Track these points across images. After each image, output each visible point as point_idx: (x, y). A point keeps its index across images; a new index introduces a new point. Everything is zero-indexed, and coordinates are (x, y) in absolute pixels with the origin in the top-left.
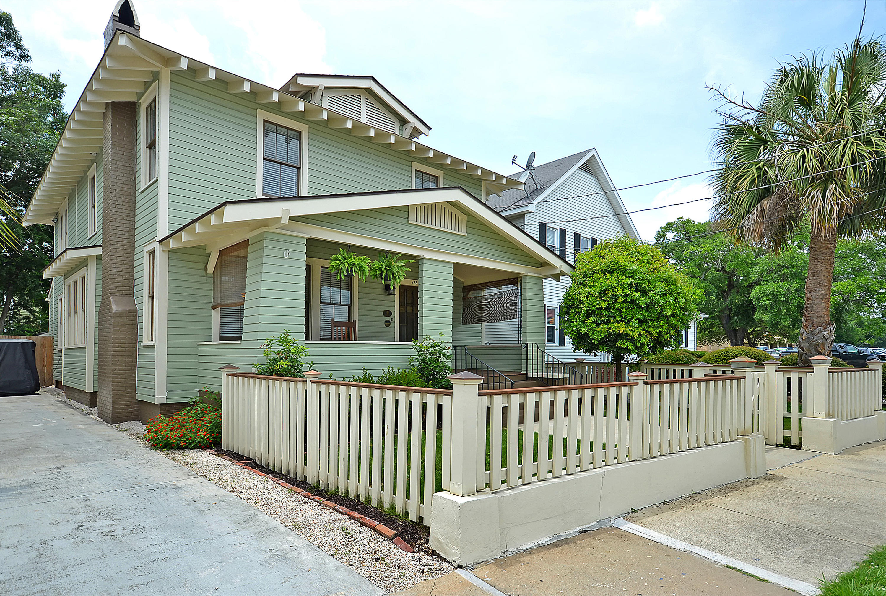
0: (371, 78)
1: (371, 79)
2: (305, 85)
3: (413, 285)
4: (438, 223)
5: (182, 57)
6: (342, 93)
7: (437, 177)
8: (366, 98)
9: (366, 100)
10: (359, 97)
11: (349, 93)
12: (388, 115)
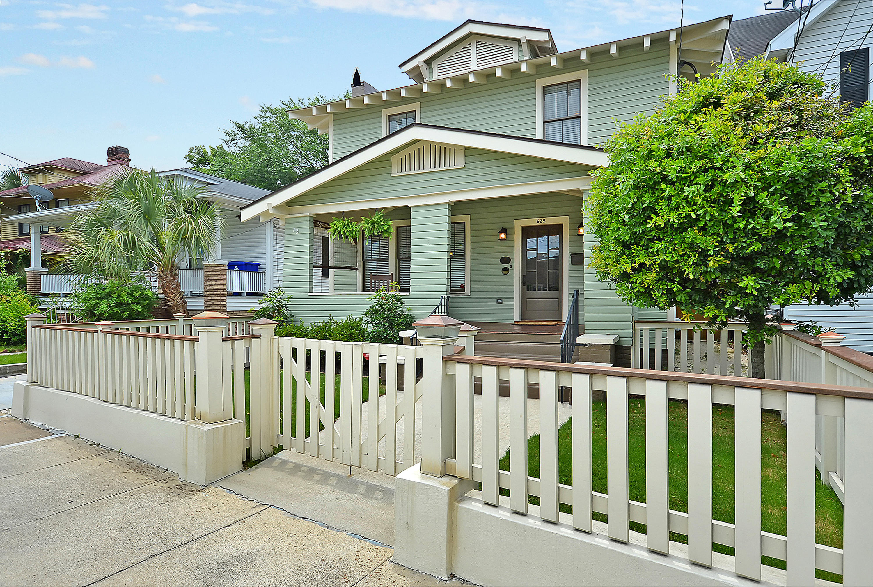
1: (469, 22)
3: (540, 224)
4: (427, 165)
6: (451, 53)
7: (580, 81)
8: (477, 42)
9: (478, 44)
10: (470, 46)
11: (458, 48)
12: (504, 43)
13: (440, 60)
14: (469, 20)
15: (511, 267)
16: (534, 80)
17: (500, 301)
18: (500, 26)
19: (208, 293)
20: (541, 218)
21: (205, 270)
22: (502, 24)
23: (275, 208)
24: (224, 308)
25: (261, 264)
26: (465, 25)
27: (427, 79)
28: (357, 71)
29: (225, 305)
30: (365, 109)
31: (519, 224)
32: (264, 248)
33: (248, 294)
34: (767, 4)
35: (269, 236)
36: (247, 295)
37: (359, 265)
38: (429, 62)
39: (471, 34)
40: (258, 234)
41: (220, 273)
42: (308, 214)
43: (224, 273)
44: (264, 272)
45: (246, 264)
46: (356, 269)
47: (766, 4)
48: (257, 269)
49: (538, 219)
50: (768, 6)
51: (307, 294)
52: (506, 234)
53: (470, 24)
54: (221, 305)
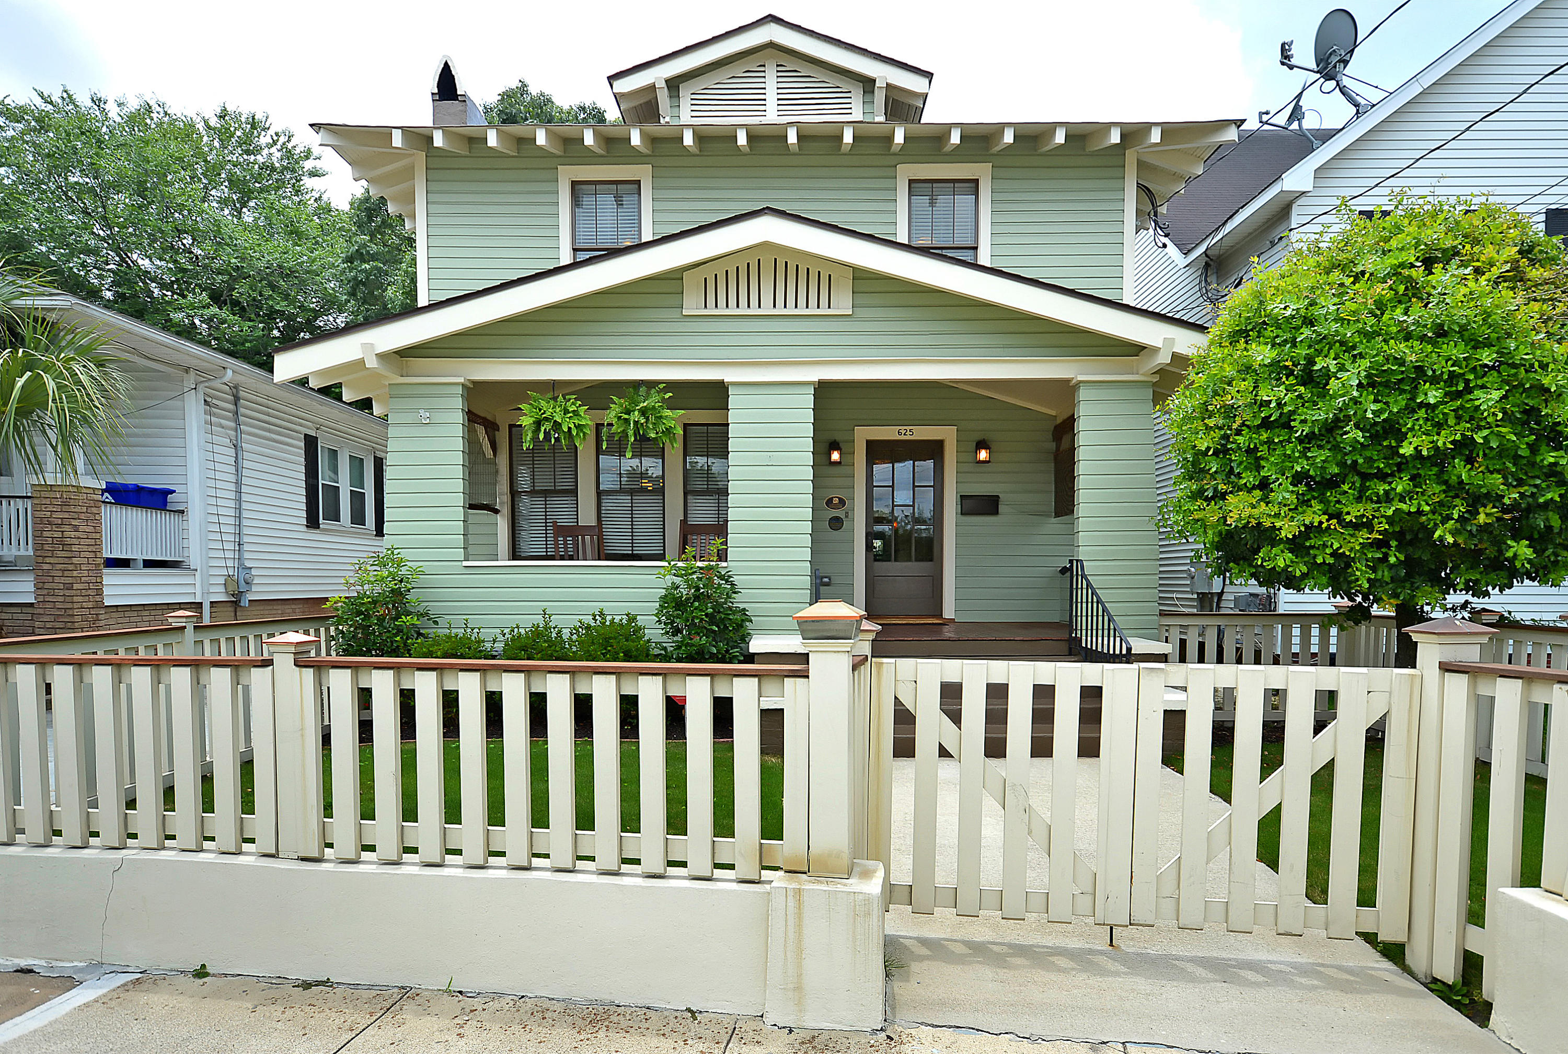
0: (770, 19)
1: (771, 21)
2: (626, 91)
3: (903, 437)
4: (767, 299)
5: (393, 130)
6: (722, 75)
7: (976, 181)
8: (777, 66)
9: (779, 69)
10: (762, 69)
11: (738, 69)
12: (834, 80)
13: (697, 85)
14: (770, 15)
15: (847, 517)
16: (893, 163)
17: (826, 580)
18: (835, 45)
19: (48, 560)
20: (905, 427)
21: (36, 501)
22: (839, 41)
23: (382, 357)
24: (98, 598)
25: (174, 491)
26: (763, 24)
27: (667, 119)
28: (446, 65)
29: (99, 592)
30: (513, 157)
31: (863, 434)
32: (181, 452)
33: (149, 564)
34: (1264, 113)
35: (195, 424)
36: (145, 566)
37: (502, 500)
38: (674, 84)
39: (771, 45)
40: (164, 417)
41: (84, 509)
42: (462, 380)
43: (94, 510)
44: (182, 512)
45: (138, 489)
46: (496, 512)
47: (1261, 114)
48: (165, 503)
49: (900, 428)
50: (1265, 118)
51: (459, 563)
52: (840, 454)
53: (772, 24)
54: (90, 592)
